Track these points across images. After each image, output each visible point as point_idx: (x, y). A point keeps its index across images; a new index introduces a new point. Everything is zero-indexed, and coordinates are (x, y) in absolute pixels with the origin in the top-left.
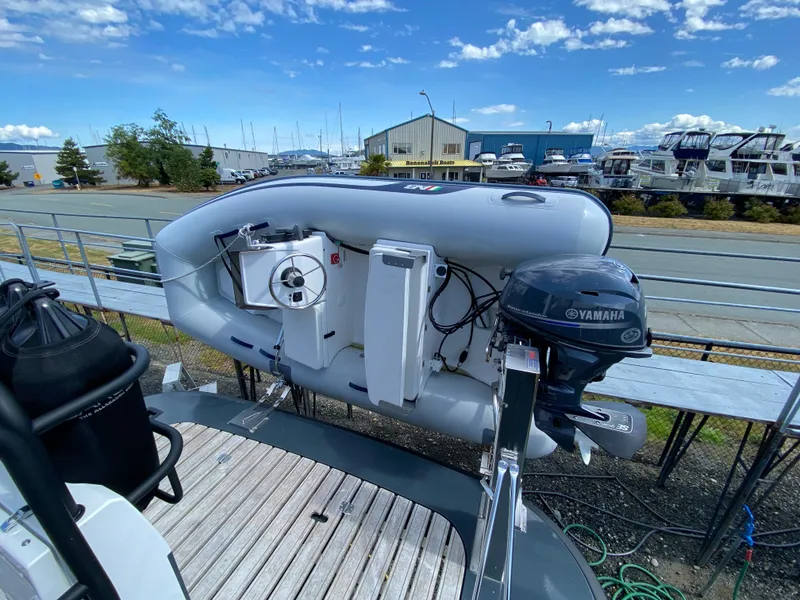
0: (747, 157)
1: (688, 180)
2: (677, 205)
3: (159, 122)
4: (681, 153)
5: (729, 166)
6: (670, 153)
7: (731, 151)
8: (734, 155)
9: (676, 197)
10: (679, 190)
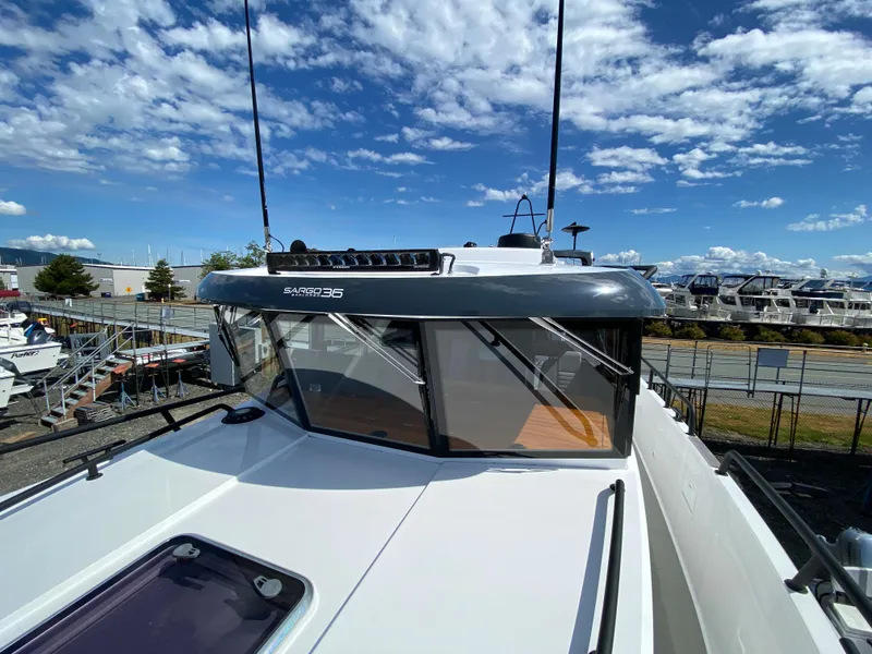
0: (750, 293)
1: (705, 312)
2: (696, 330)
3: (252, 251)
4: (695, 290)
5: (738, 300)
6: (686, 289)
7: (738, 288)
8: (740, 292)
9: (696, 325)
10: (698, 319)
